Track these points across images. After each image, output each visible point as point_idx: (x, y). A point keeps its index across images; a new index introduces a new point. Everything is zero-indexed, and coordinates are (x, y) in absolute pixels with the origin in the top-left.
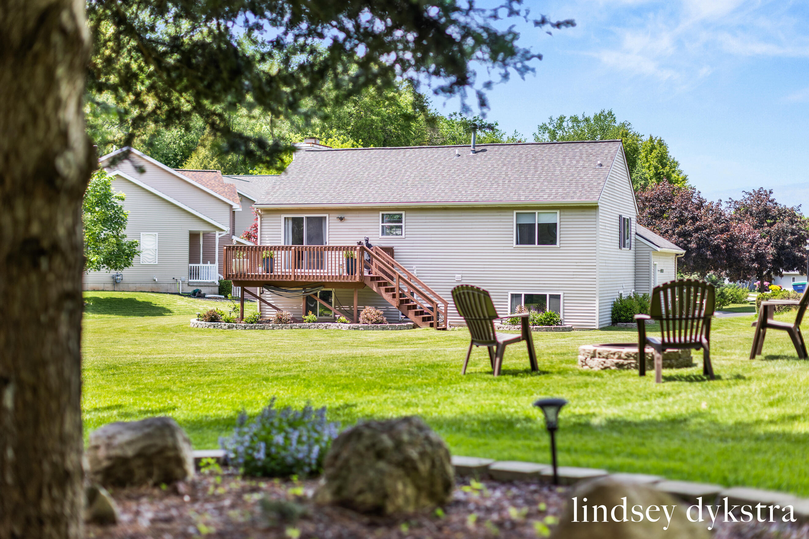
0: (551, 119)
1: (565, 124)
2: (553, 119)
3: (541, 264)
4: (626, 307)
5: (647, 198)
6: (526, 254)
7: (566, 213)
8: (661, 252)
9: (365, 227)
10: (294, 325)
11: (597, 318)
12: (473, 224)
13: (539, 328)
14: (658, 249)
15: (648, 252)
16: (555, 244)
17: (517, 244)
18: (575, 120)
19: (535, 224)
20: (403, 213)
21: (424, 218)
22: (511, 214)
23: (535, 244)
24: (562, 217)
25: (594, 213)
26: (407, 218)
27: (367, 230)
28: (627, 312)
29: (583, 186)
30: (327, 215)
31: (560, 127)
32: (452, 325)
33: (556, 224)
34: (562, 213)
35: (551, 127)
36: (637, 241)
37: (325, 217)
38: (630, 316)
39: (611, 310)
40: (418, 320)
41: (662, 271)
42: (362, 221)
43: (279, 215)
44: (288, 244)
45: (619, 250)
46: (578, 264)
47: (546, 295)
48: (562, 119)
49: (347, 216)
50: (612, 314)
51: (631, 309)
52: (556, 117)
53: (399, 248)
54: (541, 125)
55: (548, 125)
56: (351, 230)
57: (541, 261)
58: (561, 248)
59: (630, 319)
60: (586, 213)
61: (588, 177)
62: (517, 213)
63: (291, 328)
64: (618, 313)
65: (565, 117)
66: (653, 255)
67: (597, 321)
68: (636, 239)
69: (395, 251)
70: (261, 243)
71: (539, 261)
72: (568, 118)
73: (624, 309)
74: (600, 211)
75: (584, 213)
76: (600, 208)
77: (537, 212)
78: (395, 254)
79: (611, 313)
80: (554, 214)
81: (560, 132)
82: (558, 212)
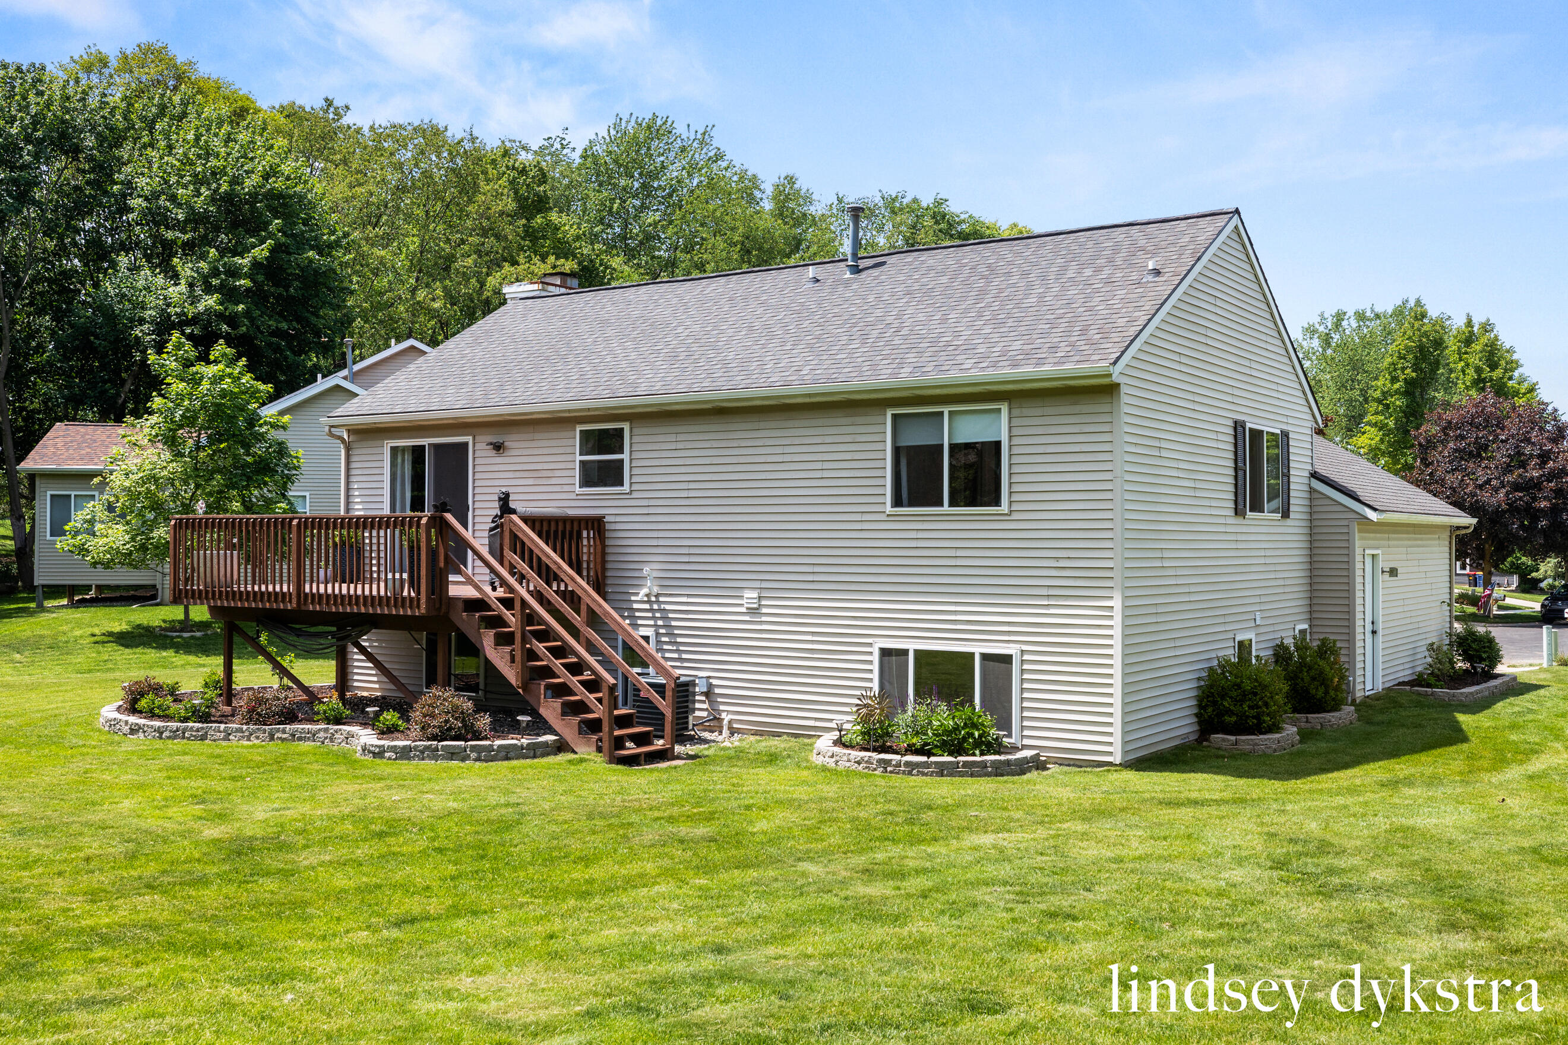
0: (1322, 315)
1: (1345, 323)
2: (1326, 316)
3: (959, 562)
4: (1238, 686)
5: (1450, 422)
6: (921, 535)
7: (1026, 412)
8: (1380, 524)
9: (546, 466)
10: (278, 730)
11: (1117, 730)
12: (787, 450)
13: (917, 765)
14: (1372, 515)
15: (1345, 523)
16: (997, 502)
17: (897, 502)
18: (1361, 316)
19: (942, 445)
20: (626, 426)
21: (673, 438)
22: (879, 419)
23: (940, 504)
24: (1015, 422)
25: (1106, 408)
26: (635, 439)
27: (549, 473)
28: (1242, 701)
29: (1084, 331)
30: (469, 439)
31: (1338, 325)
32: (739, 731)
33: (998, 444)
34: (1016, 412)
35: (1321, 329)
36: (1316, 495)
37: (466, 444)
38: (1253, 712)
39: (1194, 693)
40: (567, 728)
41: (1393, 572)
42: (540, 451)
43: (379, 443)
44: (403, 510)
45: (1239, 520)
46: (1061, 564)
47: (973, 654)
48: (1340, 317)
49: (512, 441)
50: (1200, 706)
51: (1255, 694)
52: (1330, 312)
53: (618, 519)
54: (1306, 326)
55: (1317, 326)
56: (518, 474)
57: (960, 553)
58: (1015, 516)
59: (1252, 722)
60: (1085, 408)
61: (1109, 307)
62: (895, 417)
63: (272, 738)
64: (1215, 703)
65: (1345, 313)
66: (1360, 531)
67: (1117, 739)
68: (1312, 490)
69: (608, 527)
70: (347, 510)
71: (952, 553)
72: (1351, 313)
73: (1234, 694)
74: (1125, 399)
75: (1077, 409)
76: (1124, 389)
77: (946, 410)
78: (607, 534)
79: (1194, 702)
80: (993, 416)
81: (1336, 337)
82: (1004, 408)
